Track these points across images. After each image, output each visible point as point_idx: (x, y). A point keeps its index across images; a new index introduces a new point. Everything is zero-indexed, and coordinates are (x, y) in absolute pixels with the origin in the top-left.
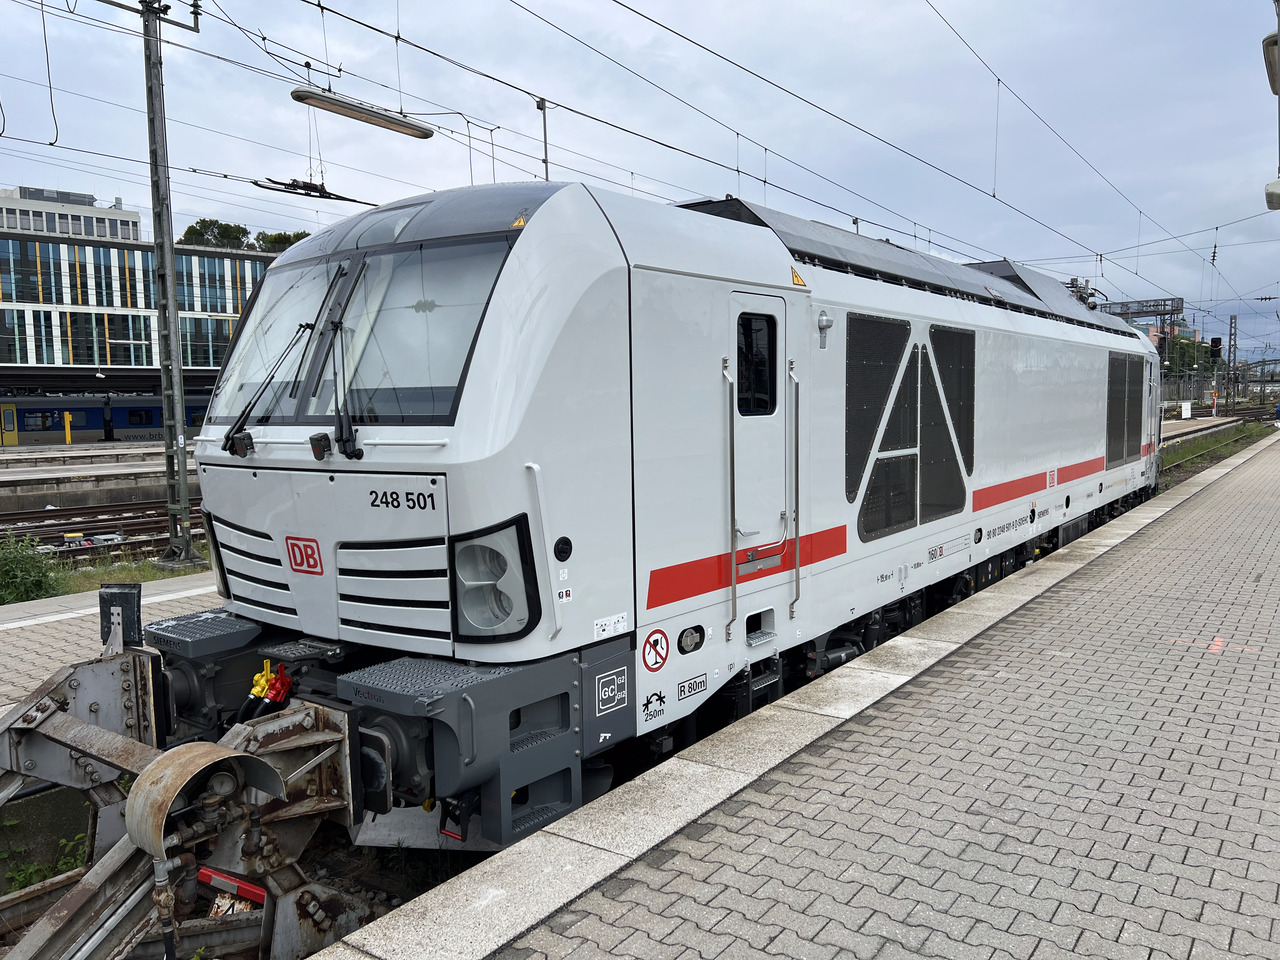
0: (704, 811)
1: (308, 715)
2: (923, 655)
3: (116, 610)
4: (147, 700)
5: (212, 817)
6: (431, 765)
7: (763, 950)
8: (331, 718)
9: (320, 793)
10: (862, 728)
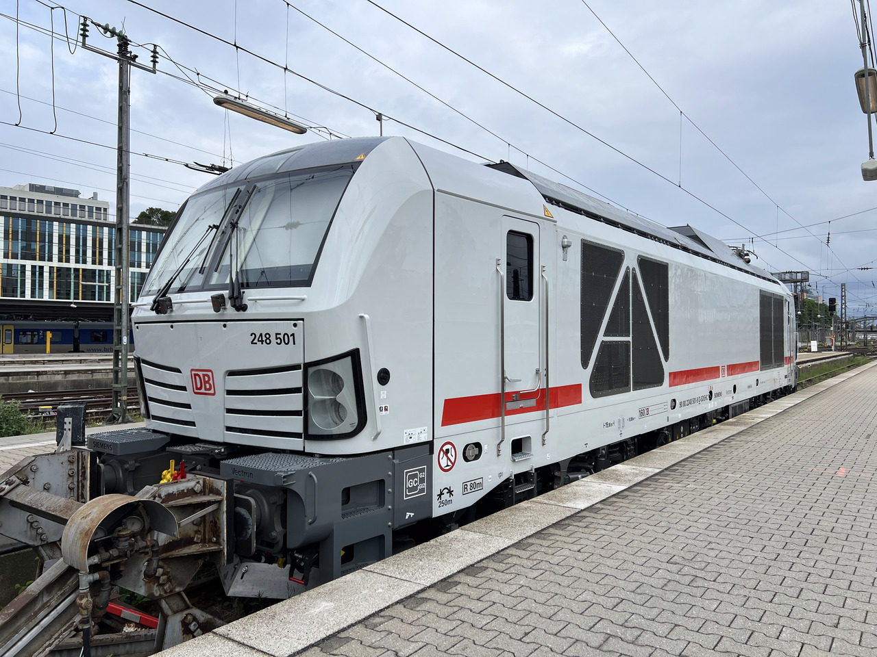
0: (479, 559)
1: (198, 483)
2: (636, 475)
3: (68, 420)
4: (85, 484)
5: (124, 544)
6: (284, 525)
7: (520, 640)
8: (214, 485)
9: (203, 541)
10: (593, 515)
